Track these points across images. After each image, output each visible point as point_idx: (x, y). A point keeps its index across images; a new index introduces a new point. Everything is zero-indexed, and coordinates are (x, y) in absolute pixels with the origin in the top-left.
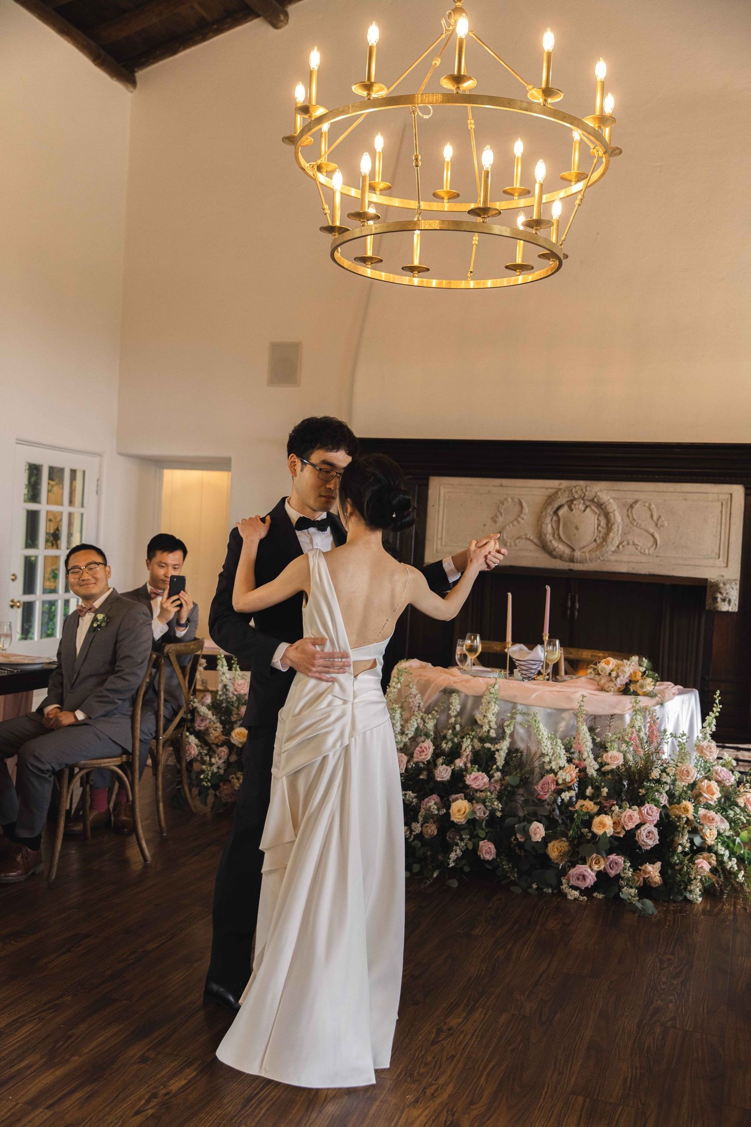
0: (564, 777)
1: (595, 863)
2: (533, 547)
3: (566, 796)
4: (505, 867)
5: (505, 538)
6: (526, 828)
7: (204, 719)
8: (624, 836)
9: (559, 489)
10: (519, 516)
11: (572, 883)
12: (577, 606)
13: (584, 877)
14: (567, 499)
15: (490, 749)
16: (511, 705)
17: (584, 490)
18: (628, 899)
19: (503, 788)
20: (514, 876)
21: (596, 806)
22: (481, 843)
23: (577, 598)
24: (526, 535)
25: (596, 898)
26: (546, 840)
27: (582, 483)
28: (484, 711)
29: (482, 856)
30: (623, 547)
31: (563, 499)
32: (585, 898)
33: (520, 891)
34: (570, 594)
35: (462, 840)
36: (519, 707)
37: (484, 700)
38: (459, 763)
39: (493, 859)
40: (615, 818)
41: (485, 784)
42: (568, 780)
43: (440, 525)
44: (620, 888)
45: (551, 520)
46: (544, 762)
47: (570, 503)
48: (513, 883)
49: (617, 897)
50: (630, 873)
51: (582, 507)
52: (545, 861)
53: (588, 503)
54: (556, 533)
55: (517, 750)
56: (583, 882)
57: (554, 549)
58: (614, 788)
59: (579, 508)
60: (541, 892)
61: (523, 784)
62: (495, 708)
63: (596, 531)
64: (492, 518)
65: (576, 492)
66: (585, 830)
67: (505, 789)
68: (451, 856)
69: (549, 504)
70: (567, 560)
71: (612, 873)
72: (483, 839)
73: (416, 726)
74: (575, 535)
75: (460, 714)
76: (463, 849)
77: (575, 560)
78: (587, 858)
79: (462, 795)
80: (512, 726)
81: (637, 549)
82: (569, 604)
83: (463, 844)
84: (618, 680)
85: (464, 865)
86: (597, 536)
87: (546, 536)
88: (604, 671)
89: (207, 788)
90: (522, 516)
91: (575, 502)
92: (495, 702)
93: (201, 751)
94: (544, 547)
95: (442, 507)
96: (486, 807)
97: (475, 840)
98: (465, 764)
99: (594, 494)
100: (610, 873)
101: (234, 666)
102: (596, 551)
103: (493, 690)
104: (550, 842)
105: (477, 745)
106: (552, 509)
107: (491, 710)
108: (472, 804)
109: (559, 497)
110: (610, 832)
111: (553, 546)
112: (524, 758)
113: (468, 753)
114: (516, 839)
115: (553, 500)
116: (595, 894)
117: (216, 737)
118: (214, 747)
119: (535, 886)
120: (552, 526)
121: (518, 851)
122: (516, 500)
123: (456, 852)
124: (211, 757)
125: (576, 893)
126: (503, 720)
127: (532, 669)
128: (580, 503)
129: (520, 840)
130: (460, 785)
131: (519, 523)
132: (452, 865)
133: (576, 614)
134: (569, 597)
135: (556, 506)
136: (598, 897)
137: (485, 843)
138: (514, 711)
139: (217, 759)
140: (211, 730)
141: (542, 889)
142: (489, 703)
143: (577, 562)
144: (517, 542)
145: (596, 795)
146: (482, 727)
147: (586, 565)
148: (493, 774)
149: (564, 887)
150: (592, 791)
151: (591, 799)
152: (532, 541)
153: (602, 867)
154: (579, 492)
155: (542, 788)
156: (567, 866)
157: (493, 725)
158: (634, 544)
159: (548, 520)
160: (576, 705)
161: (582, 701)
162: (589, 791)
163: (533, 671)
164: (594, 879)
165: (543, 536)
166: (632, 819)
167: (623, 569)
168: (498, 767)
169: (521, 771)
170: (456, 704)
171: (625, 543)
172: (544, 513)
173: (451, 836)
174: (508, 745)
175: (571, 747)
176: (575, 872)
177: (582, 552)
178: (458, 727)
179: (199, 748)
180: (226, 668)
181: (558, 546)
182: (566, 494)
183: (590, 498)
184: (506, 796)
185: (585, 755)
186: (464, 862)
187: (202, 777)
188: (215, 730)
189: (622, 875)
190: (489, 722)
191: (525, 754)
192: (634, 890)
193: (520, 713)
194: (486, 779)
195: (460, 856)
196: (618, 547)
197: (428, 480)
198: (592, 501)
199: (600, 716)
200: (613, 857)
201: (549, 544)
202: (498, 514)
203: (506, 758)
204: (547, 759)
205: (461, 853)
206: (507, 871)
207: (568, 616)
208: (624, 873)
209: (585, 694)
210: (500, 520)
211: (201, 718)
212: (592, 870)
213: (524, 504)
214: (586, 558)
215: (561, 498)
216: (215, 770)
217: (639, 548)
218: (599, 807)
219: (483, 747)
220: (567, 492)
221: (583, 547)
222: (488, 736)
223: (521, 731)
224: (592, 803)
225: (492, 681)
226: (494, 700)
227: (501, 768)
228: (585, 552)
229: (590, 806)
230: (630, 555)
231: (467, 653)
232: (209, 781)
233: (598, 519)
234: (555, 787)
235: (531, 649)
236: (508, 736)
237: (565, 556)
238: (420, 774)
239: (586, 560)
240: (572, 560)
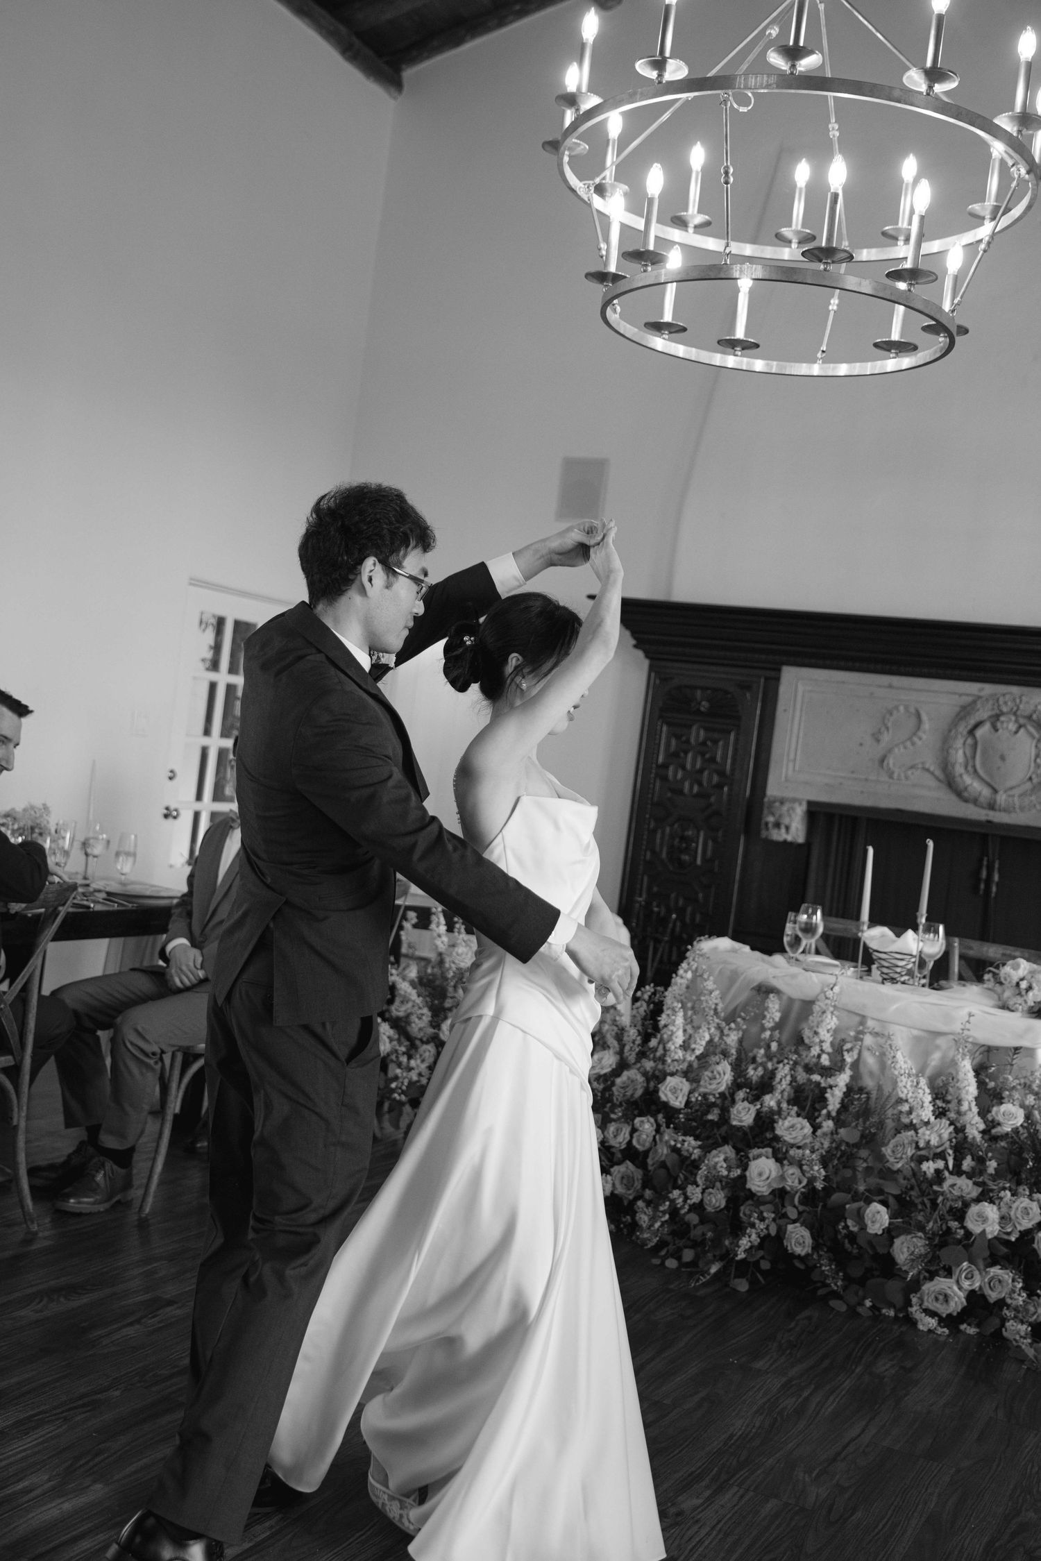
0: (927, 1138)
1: (966, 1278)
2: (933, 783)
3: (929, 1168)
4: (823, 1268)
5: (891, 765)
6: (862, 1212)
7: (405, 1000)
8: (1017, 1239)
9: (979, 697)
10: (915, 734)
11: (926, 1305)
12: (996, 877)
13: (946, 1298)
14: (990, 713)
15: (818, 1084)
16: (857, 1019)
17: (1018, 701)
18: (1015, 1340)
19: (834, 1145)
20: (837, 1284)
21: (976, 1187)
22: (790, 1227)
23: (997, 866)
24: (923, 763)
25: (963, 1333)
26: (890, 1234)
27: (1015, 690)
28: (815, 1024)
29: (789, 1248)
31: (983, 713)
32: (946, 1331)
33: (843, 1308)
34: (985, 859)
35: (762, 1219)
36: (870, 1023)
37: (816, 1008)
38: (770, 1101)
39: (807, 1255)
40: (1004, 1210)
41: (805, 1137)
42: (934, 1141)
43: (794, 740)
44: (1004, 1320)
45: (964, 744)
46: (901, 1112)
47: (995, 719)
48: (835, 1295)
49: (998, 1334)
50: (1020, 1299)
51: (1012, 726)
52: (887, 1265)
53: (1022, 721)
54: (970, 764)
55: (861, 1090)
56: (945, 1306)
57: (966, 789)
58: (1008, 1163)
59: (1007, 728)
60: (877, 1313)
61: (867, 1143)
62: (831, 1022)
63: (1033, 765)
64: (873, 735)
65: (1006, 703)
66: (954, 1224)
67: (837, 1148)
68: (741, 1242)
69: (961, 719)
70: (985, 806)
71: (993, 1296)
72: (794, 1222)
73: (707, 1038)
74: (999, 768)
75: (779, 1026)
76: (762, 1234)
77: (997, 807)
78: (953, 1268)
79: (770, 1150)
80: (855, 1054)
82: (984, 874)
83: (762, 1227)
84: (1030, 994)
85: (762, 1258)
86: (1033, 773)
87: (953, 768)
88: (1008, 980)
89: (401, 1104)
90: (920, 733)
91: (1002, 718)
92: (832, 1013)
93: (397, 1048)
94: (950, 783)
95: (798, 713)
96: (803, 1172)
97: (781, 1222)
98: (779, 1103)
99: (1032, 707)
100: (990, 1296)
101: (457, 926)
102: (1031, 795)
103: (829, 994)
104: (897, 1236)
105: (802, 1076)
106: (966, 727)
107: (824, 1024)
108: (782, 1165)
109: (978, 710)
110: (992, 1232)
111: (964, 783)
112: (872, 1103)
113: (784, 1086)
114: (846, 1227)
115: (969, 714)
116: (963, 1327)
117: (420, 1029)
118: (418, 1042)
119: (868, 1303)
120: (965, 753)
121: (847, 1245)
122: (912, 710)
123: (750, 1237)
124: (410, 1057)
125: (932, 1322)
126: (844, 1041)
127: (897, 966)
128: (1010, 720)
129: (852, 1229)
130: (769, 1135)
131: (913, 744)
132: (741, 1255)
133: (994, 889)
134: (985, 863)
135: (972, 722)
136: (968, 1332)
137: (796, 1227)
138: (861, 1028)
139: (419, 1061)
140: (414, 1018)
141: (879, 1310)
142: (824, 1012)
143: (1000, 810)
144: (909, 772)
145: (977, 1171)
146: (809, 1048)
147: (1013, 815)
148: (821, 1123)
149: (914, 1310)
150: (973, 1164)
151: (970, 1176)
152: (932, 773)
153: (977, 1285)
154: (1009, 703)
155: (893, 1152)
156: (922, 1277)
157: (827, 1047)
159: (959, 742)
160: (957, 1027)
161: (968, 1022)
162: (967, 1163)
163: (898, 970)
164: (962, 1303)
165: (950, 767)
166: (1028, 1214)
168: (829, 1113)
169: (864, 1123)
170: (774, 1010)
172: (953, 732)
173: (748, 1212)
174: (848, 1081)
175: (946, 1093)
176: (932, 1289)
177: (1009, 796)
178: (774, 1046)
179: (395, 1043)
180: (443, 928)
181: (971, 785)
182: (989, 705)
183: (1027, 713)
184: (839, 1159)
185: (965, 1107)
186: (761, 1253)
187: (393, 1085)
188: (420, 1019)
189: (1009, 1301)
190: (822, 1042)
191: (874, 1095)
192: (1025, 1327)
193: (870, 1033)
194: (808, 1129)
195: (756, 1243)
197: (779, 670)
198: (1029, 718)
199: (997, 1048)
200: (995, 1271)
201: (958, 779)
202: (883, 729)
203: (843, 1100)
204: (905, 1108)
205: (759, 1240)
206: (828, 1276)
207: (981, 892)
208: (1011, 1298)
209: (974, 1011)
210: (886, 738)
211: (401, 999)
212: (960, 1288)
213: (924, 717)
214: (1014, 805)
215: (981, 711)
216: (415, 1078)
218: (980, 1189)
219: (809, 1080)
220: (991, 702)
221: (1012, 788)
222: (818, 1064)
223: (870, 1060)
224: (970, 1183)
225: (832, 980)
226: (831, 1009)
227: (834, 1114)
228: (1013, 796)
229: (966, 1187)
231: (800, 934)
232: (403, 1092)
233: (1036, 746)
234: (914, 1151)
235: (898, 935)
236: (848, 1066)
237: (982, 799)
238: (708, 1112)
239: (1014, 808)
240: (992, 806)
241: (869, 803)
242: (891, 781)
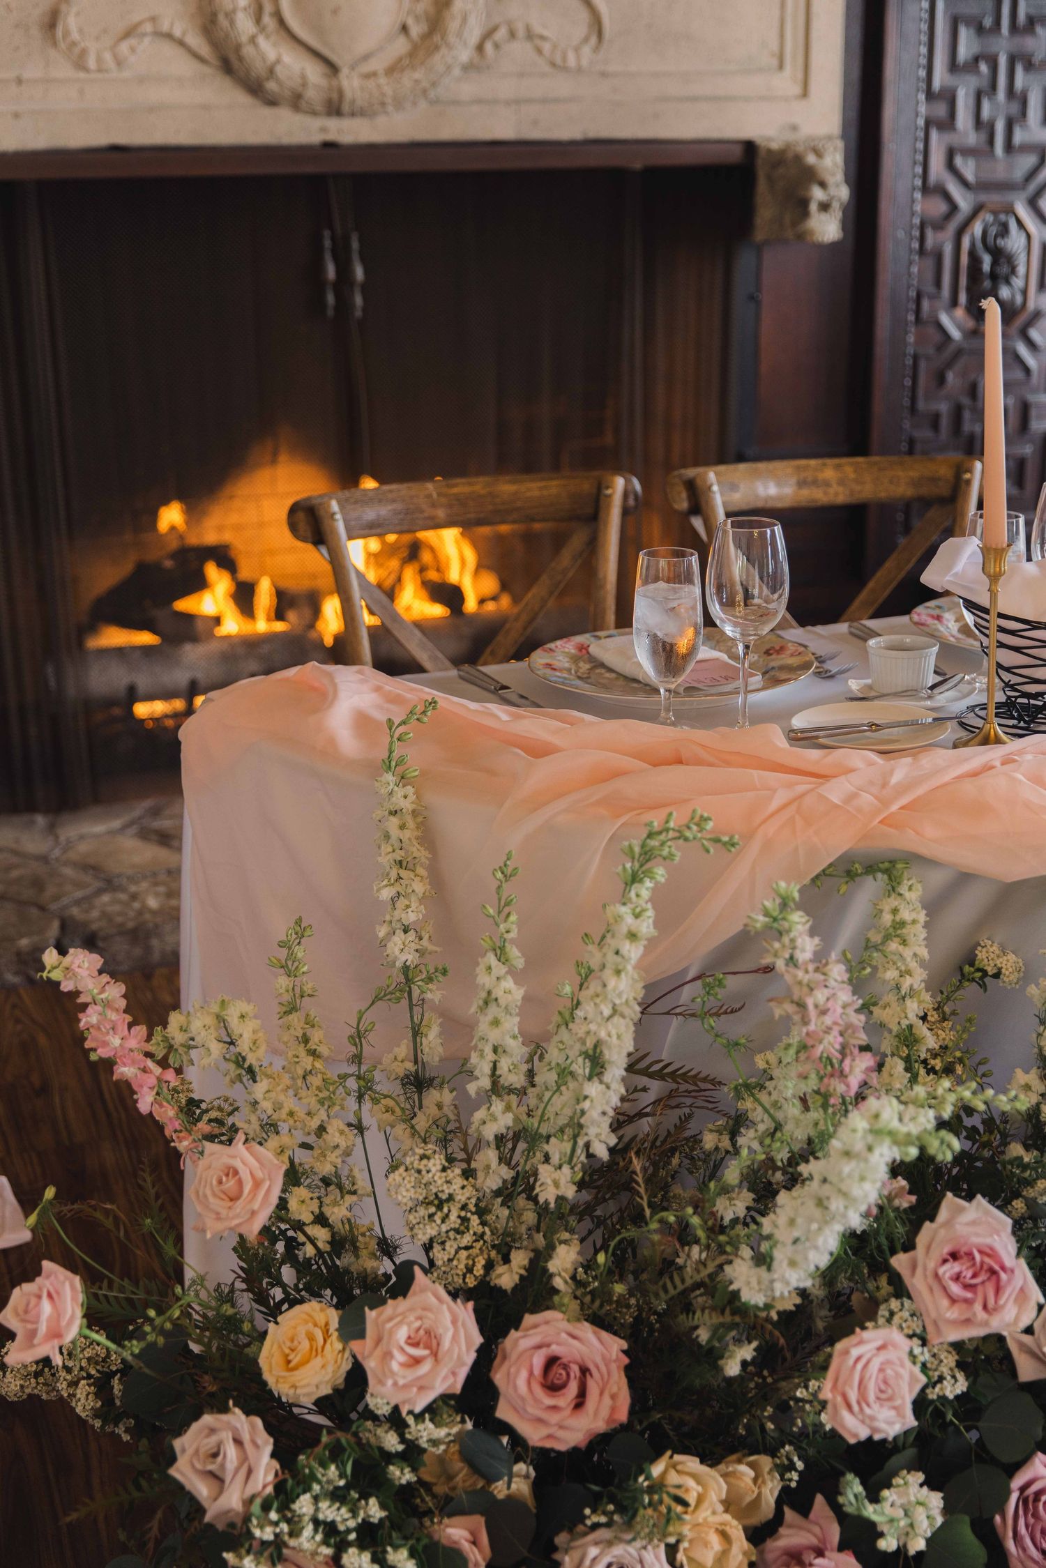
2: (183, 66)
12: (359, 273)
23: (355, 245)
24: (153, 19)
30: (497, 46)
34: (330, 234)
54: (269, 9)
57: (271, 71)
70: (319, 108)
74: (335, 11)
77: (346, 108)
81: (539, 51)
82: (331, 272)
86: (408, 13)
87: (232, 22)
94: (228, 61)
102: (412, 68)
111: (262, 57)
133: (358, 300)
134: (327, 243)
143: (353, 115)
144: (124, 47)
147: (381, 120)
152: (181, 43)
158: (530, 35)
165: (222, 25)
167: (503, 127)
171: (502, 33)
177: (365, 77)
181: (278, 61)
196: (480, 48)
201: (248, 51)
207: (330, 312)
214: (384, 95)
217: (546, 47)
221: (366, 58)
228: (374, 74)
230: (521, 75)
237: (310, 94)
239: (383, 104)
240: (334, 108)
241: (39, 142)
242: (82, 75)
